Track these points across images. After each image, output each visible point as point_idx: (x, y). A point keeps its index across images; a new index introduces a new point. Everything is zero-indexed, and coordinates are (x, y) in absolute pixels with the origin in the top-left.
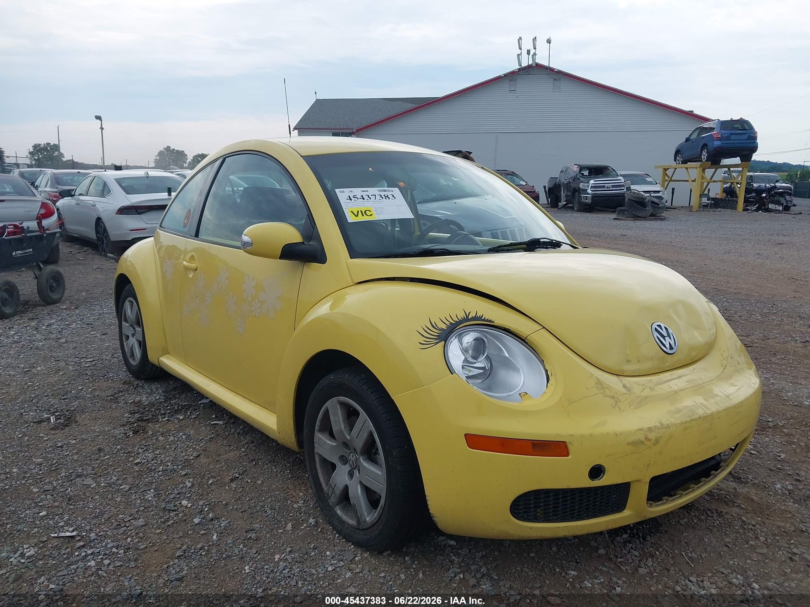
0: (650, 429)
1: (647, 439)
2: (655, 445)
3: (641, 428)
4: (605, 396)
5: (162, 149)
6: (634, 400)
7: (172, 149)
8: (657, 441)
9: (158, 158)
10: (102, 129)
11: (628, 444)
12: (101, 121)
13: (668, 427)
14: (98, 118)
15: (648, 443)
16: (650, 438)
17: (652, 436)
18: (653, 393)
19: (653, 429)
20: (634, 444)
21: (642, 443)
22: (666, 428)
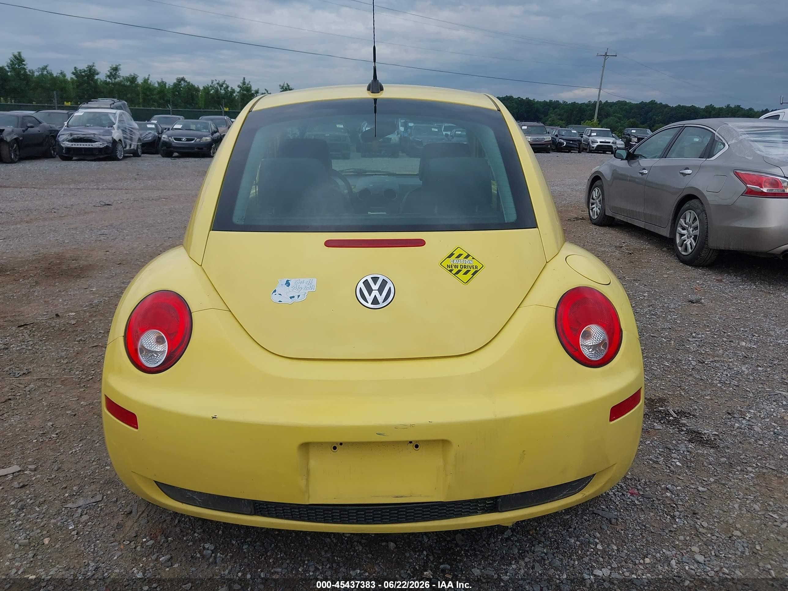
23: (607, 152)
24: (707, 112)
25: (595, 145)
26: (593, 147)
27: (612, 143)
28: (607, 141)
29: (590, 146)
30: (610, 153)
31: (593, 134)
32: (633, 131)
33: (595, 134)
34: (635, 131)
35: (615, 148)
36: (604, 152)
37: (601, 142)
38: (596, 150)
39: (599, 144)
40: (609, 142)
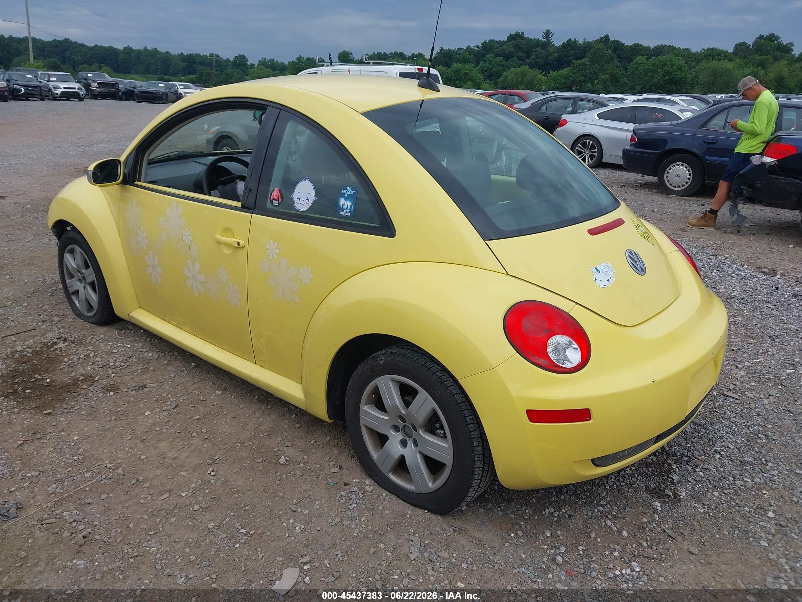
23: (71, 99)
24: (126, 53)
25: (59, 92)
26: (57, 94)
27: (78, 89)
28: (71, 86)
29: (52, 92)
30: (77, 100)
31: (52, 79)
32: (89, 75)
33: (54, 79)
34: (91, 75)
35: (82, 95)
36: (68, 99)
37: (65, 88)
38: (60, 97)
39: (63, 90)
40: (74, 88)
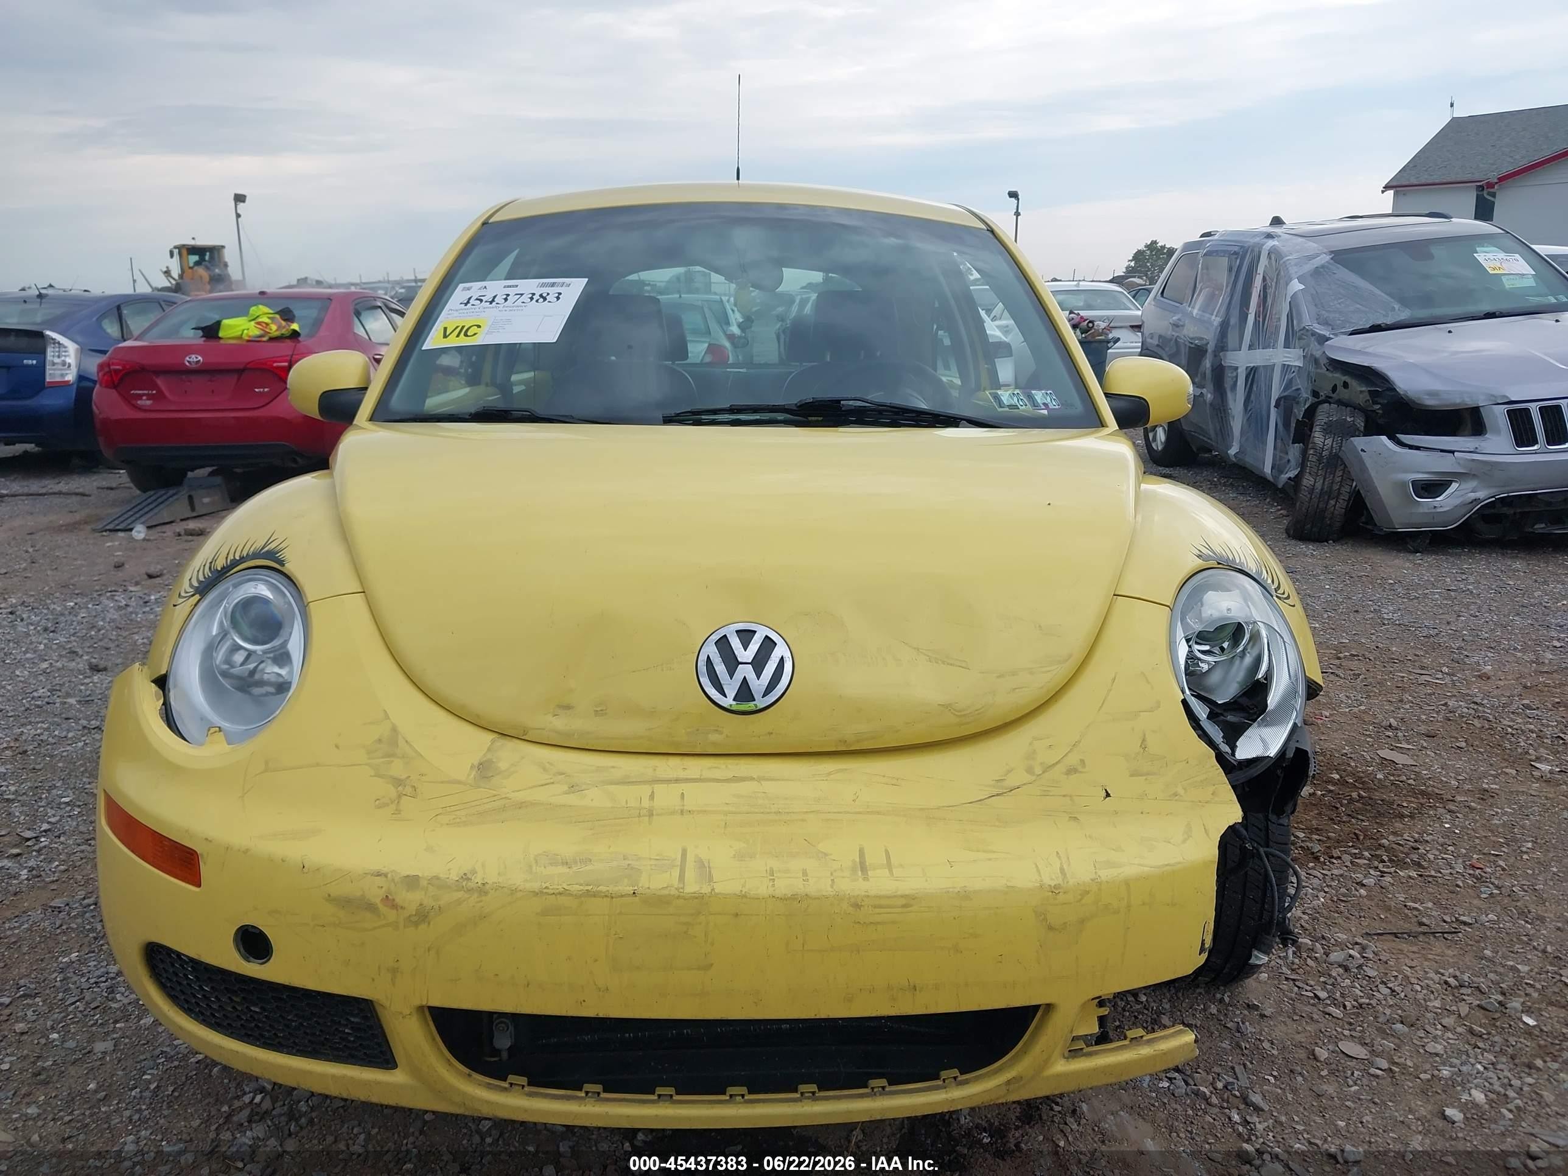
0: (412, 882)
1: (388, 900)
2: (416, 924)
3: (385, 870)
4: (378, 775)
5: (1142, 247)
6: (474, 804)
7: (1161, 247)
8: (422, 916)
9: (1132, 264)
10: (1017, 214)
11: (329, 898)
12: (1018, 200)
13: (482, 890)
14: (1013, 195)
15: (391, 915)
16: (399, 900)
17: (410, 899)
18: (572, 799)
19: (424, 883)
20: (346, 903)
21: (371, 907)
22: (470, 890)
